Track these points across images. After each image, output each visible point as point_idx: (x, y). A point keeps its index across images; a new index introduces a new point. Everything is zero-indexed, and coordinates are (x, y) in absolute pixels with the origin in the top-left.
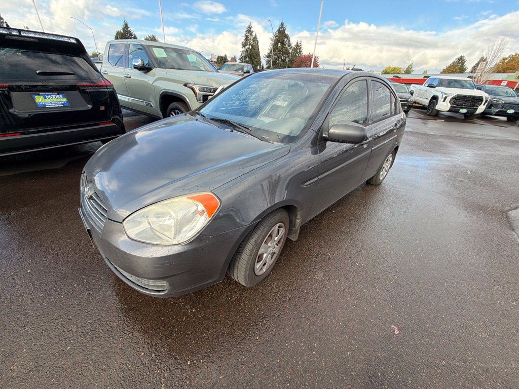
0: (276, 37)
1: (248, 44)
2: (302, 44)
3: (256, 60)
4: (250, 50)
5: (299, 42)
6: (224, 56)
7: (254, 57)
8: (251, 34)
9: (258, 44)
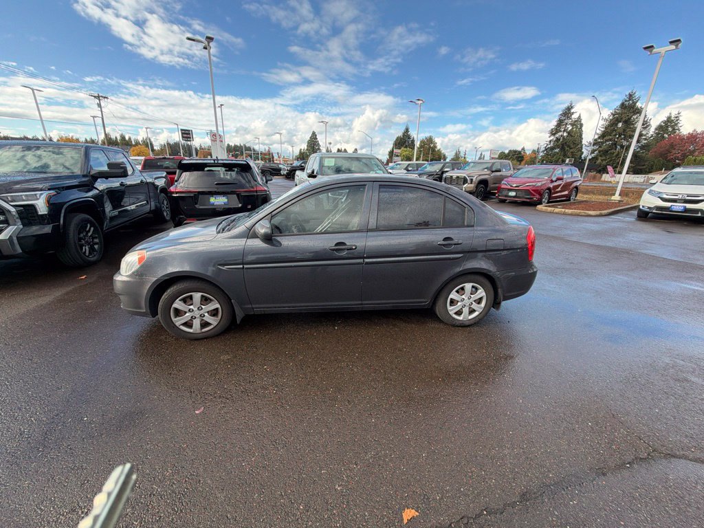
0: (614, 115)
1: (561, 131)
2: (681, 118)
3: (571, 150)
4: (564, 138)
5: (673, 116)
6: (519, 149)
7: (569, 146)
8: (569, 118)
9: (581, 128)
